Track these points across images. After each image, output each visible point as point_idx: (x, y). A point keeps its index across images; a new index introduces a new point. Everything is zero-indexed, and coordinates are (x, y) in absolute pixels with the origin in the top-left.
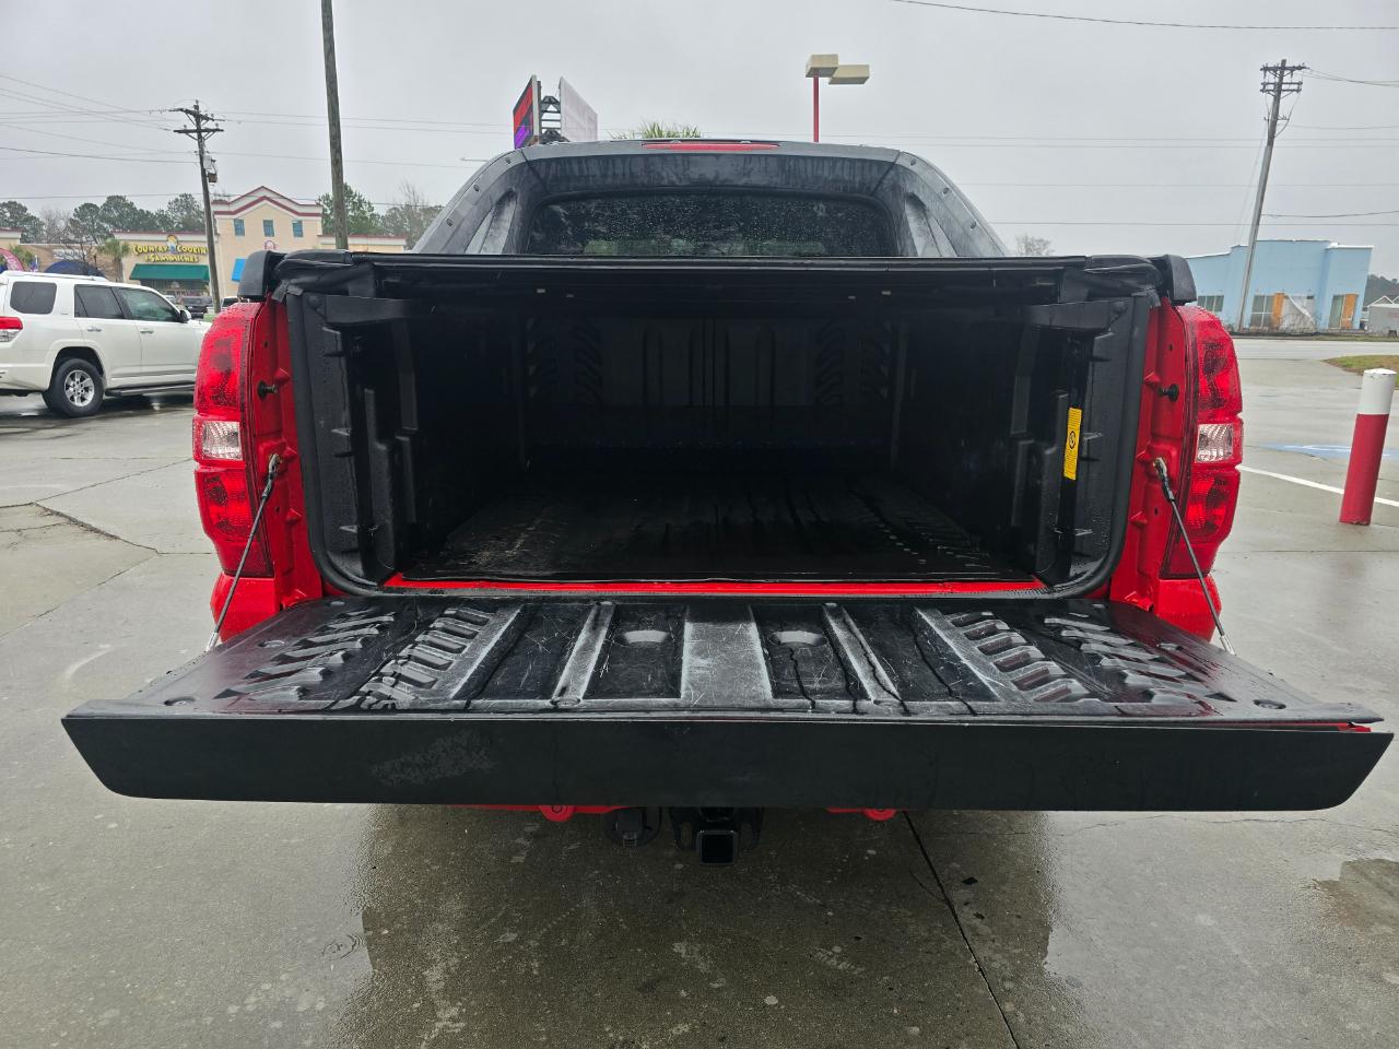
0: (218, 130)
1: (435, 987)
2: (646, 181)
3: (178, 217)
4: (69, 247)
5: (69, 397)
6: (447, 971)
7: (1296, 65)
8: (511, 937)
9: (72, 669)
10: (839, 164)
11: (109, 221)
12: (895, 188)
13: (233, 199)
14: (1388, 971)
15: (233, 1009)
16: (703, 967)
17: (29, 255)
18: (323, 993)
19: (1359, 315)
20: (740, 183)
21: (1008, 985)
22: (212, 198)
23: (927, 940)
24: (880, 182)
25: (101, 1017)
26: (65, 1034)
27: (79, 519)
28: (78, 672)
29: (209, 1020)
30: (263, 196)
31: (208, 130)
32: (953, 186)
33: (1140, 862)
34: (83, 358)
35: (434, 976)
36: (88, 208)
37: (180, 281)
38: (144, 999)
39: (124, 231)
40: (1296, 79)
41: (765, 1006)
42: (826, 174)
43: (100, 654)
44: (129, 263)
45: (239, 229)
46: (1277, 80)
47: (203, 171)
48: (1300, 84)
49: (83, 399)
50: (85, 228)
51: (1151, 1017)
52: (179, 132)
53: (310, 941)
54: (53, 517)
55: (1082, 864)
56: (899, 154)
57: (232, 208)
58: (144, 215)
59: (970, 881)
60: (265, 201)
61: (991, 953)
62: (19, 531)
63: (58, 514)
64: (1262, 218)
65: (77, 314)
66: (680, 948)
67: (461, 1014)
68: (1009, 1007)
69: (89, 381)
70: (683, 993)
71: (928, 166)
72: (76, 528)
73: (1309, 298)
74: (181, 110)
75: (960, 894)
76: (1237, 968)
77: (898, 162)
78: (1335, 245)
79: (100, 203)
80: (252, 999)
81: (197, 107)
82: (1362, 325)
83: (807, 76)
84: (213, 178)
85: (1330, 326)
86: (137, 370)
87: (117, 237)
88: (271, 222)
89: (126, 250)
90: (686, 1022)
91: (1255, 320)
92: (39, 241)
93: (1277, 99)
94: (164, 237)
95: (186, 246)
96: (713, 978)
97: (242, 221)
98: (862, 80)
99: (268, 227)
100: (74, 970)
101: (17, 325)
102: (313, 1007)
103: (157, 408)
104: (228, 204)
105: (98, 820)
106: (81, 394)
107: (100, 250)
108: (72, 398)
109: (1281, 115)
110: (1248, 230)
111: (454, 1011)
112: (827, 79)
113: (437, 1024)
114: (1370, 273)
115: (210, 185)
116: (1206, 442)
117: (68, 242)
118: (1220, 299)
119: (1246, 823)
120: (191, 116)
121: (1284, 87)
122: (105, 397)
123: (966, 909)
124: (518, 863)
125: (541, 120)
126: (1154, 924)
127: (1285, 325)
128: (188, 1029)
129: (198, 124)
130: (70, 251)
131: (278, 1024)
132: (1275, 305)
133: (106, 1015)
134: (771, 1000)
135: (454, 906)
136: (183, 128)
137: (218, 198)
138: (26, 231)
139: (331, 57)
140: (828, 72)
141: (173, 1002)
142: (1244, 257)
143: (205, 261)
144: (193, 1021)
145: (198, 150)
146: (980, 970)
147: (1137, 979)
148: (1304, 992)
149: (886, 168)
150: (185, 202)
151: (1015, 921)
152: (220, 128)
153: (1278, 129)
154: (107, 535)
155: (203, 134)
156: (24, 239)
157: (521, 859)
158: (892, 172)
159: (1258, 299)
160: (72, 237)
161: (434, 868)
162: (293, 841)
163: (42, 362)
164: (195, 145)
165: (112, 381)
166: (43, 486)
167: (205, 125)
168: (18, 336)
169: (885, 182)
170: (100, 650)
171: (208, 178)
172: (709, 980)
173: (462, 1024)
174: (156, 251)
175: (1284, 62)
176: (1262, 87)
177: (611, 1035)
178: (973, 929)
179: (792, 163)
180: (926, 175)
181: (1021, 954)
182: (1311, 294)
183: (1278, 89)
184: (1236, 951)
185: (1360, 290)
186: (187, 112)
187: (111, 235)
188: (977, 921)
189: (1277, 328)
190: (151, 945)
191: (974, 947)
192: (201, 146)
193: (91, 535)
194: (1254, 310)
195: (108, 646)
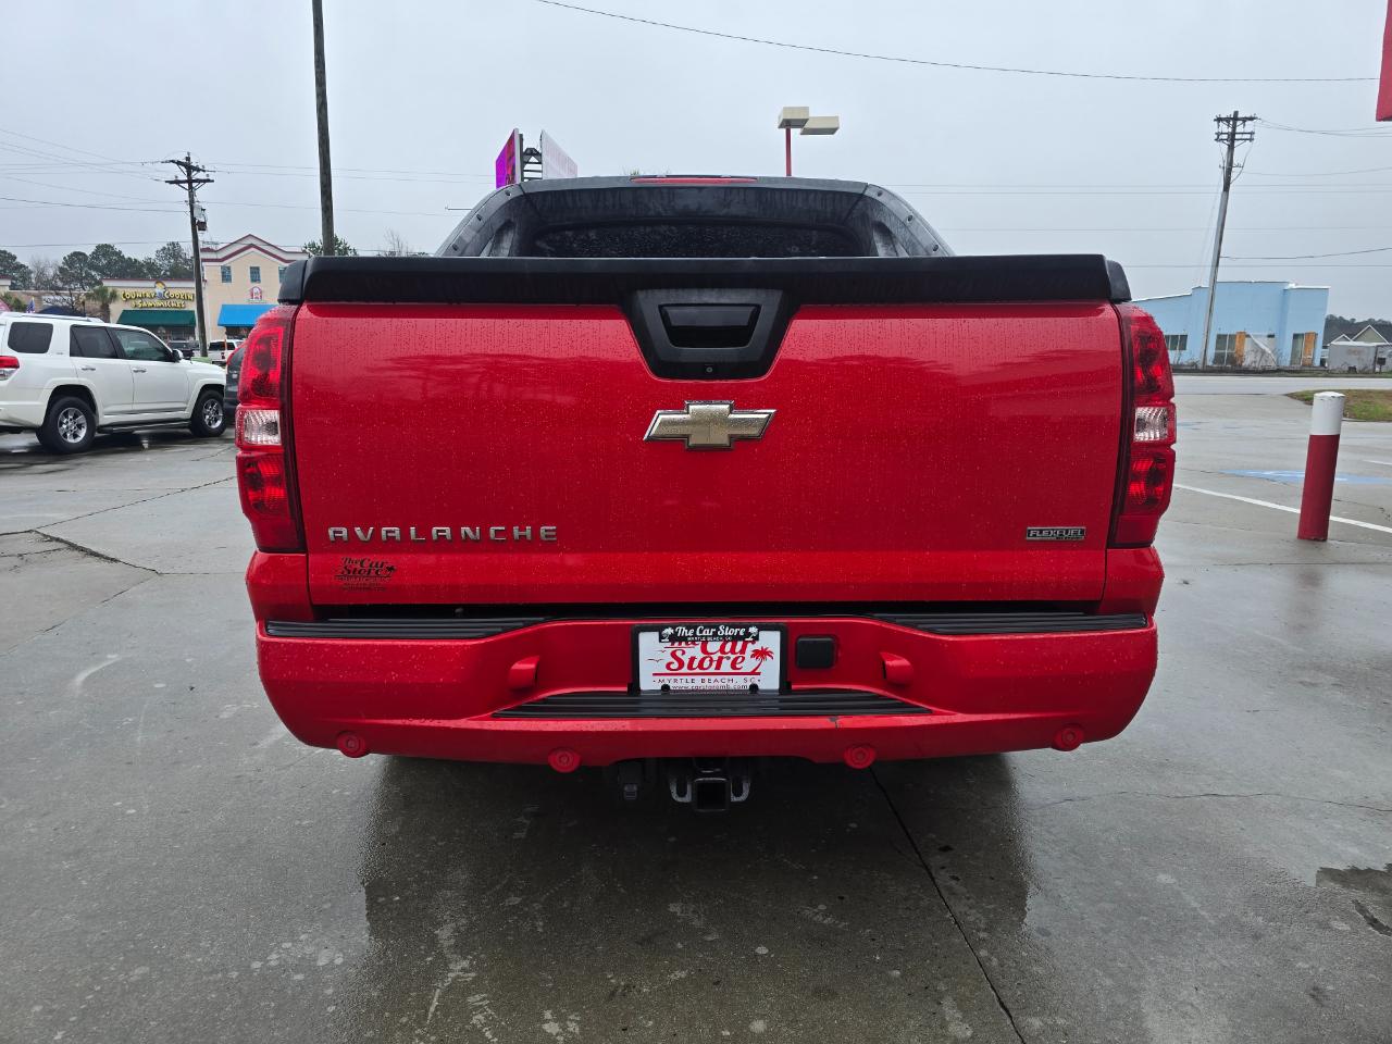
0: (208, 181)
1: (446, 944)
2: (634, 213)
3: (165, 264)
4: (57, 294)
5: (62, 434)
6: (457, 930)
7: (1248, 116)
8: (516, 900)
9: (81, 677)
10: (812, 196)
11: (96, 268)
12: (864, 217)
13: (220, 247)
14: (1336, 920)
15: (256, 965)
16: (697, 923)
17: (17, 301)
18: (341, 950)
19: (1319, 353)
20: (721, 214)
21: (982, 935)
22: (201, 246)
23: (906, 899)
24: (850, 212)
25: (131, 973)
26: (99, 988)
27: (79, 544)
28: (88, 679)
29: (235, 974)
30: (250, 244)
31: (198, 181)
32: (916, 215)
33: (1106, 831)
34: (77, 396)
35: (445, 934)
36: (77, 255)
37: (165, 326)
38: (172, 958)
39: (112, 278)
40: (1248, 129)
41: (756, 955)
42: (800, 205)
43: (109, 663)
44: (116, 309)
45: (226, 276)
46: (1230, 130)
47: (193, 219)
48: (1252, 133)
49: (75, 436)
50: (73, 275)
51: (1115, 960)
52: (171, 182)
53: (325, 906)
54: (54, 543)
55: (1050, 833)
56: (867, 186)
57: (220, 256)
58: (132, 263)
59: (946, 849)
60: (253, 249)
61: (967, 908)
62: (21, 555)
63: (58, 540)
64: (1221, 260)
65: (72, 354)
66: (674, 908)
67: (471, 966)
68: (983, 953)
69: (81, 419)
70: (679, 946)
71: (893, 196)
72: (76, 552)
73: (1270, 336)
74: (173, 161)
75: (936, 860)
76: (1194, 918)
77: (866, 193)
78: (1293, 286)
79: (89, 251)
80: (274, 956)
81: (188, 159)
82: (1323, 362)
83: (781, 127)
84: (203, 226)
85: (1291, 362)
86: (129, 408)
87: (106, 283)
88: (258, 268)
89: (114, 296)
90: (683, 969)
91: (1218, 358)
92: (28, 288)
93: (1231, 148)
94: (152, 284)
95: (173, 292)
96: (706, 933)
97: (229, 268)
98: (832, 131)
99: (255, 274)
100: (104, 934)
101: (14, 364)
102: (332, 961)
103: (146, 445)
104: (216, 251)
105: (117, 807)
106: (74, 432)
107: (88, 296)
108: (65, 435)
109: (1235, 162)
110: (1208, 270)
111: (465, 964)
112: (799, 130)
113: (449, 975)
114: (1328, 313)
115: (199, 233)
116: (1143, 425)
117: (56, 290)
118: (1184, 338)
119: (1205, 798)
120: (183, 168)
121: (1237, 136)
122: (97, 435)
123: (942, 872)
124: (520, 839)
125: (523, 171)
126: (1118, 883)
127: (1248, 361)
128: (215, 982)
129: (189, 175)
130: (58, 298)
131: (299, 977)
132: (1237, 344)
133: (136, 971)
134: (762, 950)
135: (461, 876)
136: (174, 179)
137: (206, 246)
138: (13, 278)
139: (323, 111)
140: (800, 123)
141: (199, 960)
142: (1206, 297)
143: (192, 307)
144: (220, 975)
145: (188, 199)
146: (956, 923)
147: (1102, 928)
148: (1256, 937)
149: (855, 199)
150: (172, 251)
151: (988, 881)
152: (211, 178)
153: (1233, 176)
154: (107, 558)
155: (194, 185)
156: (13, 287)
157: (523, 835)
158: (860, 203)
159: (1221, 338)
160: (60, 284)
161: (440, 844)
162: (304, 823)
163: (37, 400)
164: (185, 195)
165: (104, 419)
166: (40, 515)
167: (196, 175)
168: (13, 375)
169: (855, 211)
170: (107, 659)
171: (198, 226)
172: (704, 934)
173: (473, 975)
174: (143, 297)
175: (1236, 113)
176: (1216, 136)
177: (613, 981)
178: (950, 889)
179: (769, 195)
180: (891, 205)
181: (995, 909)
182: (1271, 333)
183: (1232, 138)
184: (1195, 905)
185: (1319, 329)
186: (179, 163)
187: (99, 283)
188: (953, 883)
189: (1240, 365)
190: (175, 911)
191: (950, 903)
192: (192, 195)
193: (90, 559)
194: (1217, 348)
195: (114, 656)
